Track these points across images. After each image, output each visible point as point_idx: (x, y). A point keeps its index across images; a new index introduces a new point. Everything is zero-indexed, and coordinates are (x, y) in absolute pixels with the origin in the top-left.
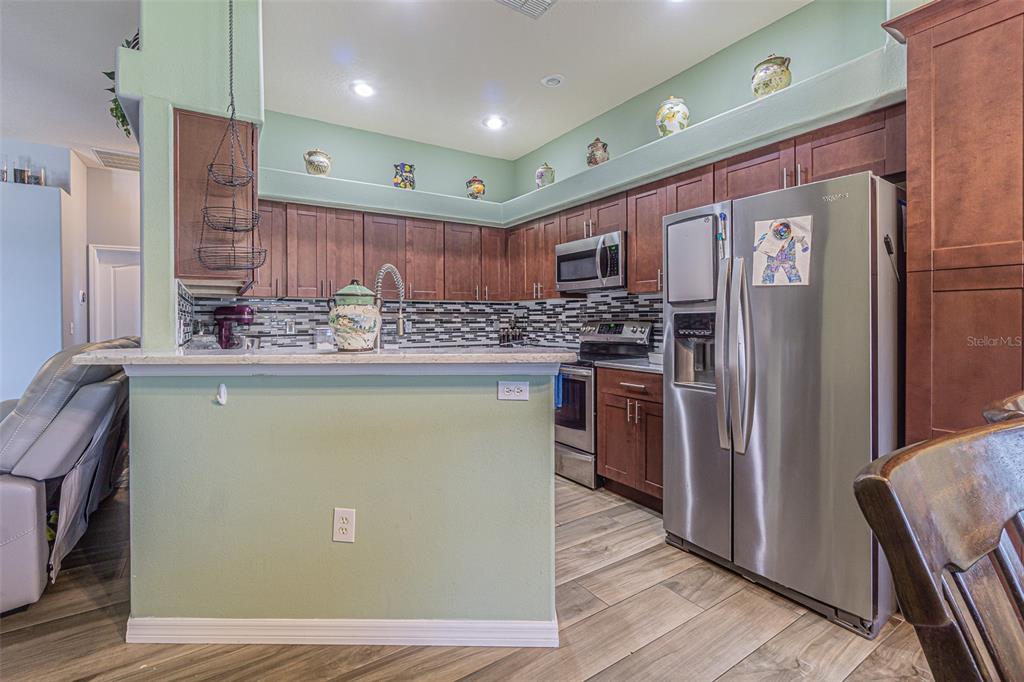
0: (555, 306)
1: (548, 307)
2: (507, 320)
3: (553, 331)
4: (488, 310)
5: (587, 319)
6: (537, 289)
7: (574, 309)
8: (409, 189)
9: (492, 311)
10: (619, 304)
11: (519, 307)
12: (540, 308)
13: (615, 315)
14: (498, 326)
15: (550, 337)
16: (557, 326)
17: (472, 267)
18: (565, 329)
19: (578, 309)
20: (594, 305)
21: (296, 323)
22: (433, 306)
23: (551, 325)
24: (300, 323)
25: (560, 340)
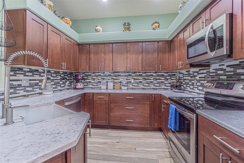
0: (194, 72)
1: (191, 73)
2: (175, 79)
3: (193, 84)
4: (165, 75)
5: (210, 79)
6: (180, 64)
7: (203, 73)
8: (127, 31)
9: (167, 75)
10: (232, 69)
11: (180, 73)
12: (188, 73)
13: (229, 76)
14: (170, 81)
15: (192, 87)
16: (195, 82)
17: (154, 57)
18: (199, 84)
19: (205, 73)
20: (214, 71)
21: (98, 79)
22: (142, 73)
23: (192, 81)
24: (99, 79)
25: (196, 89)
